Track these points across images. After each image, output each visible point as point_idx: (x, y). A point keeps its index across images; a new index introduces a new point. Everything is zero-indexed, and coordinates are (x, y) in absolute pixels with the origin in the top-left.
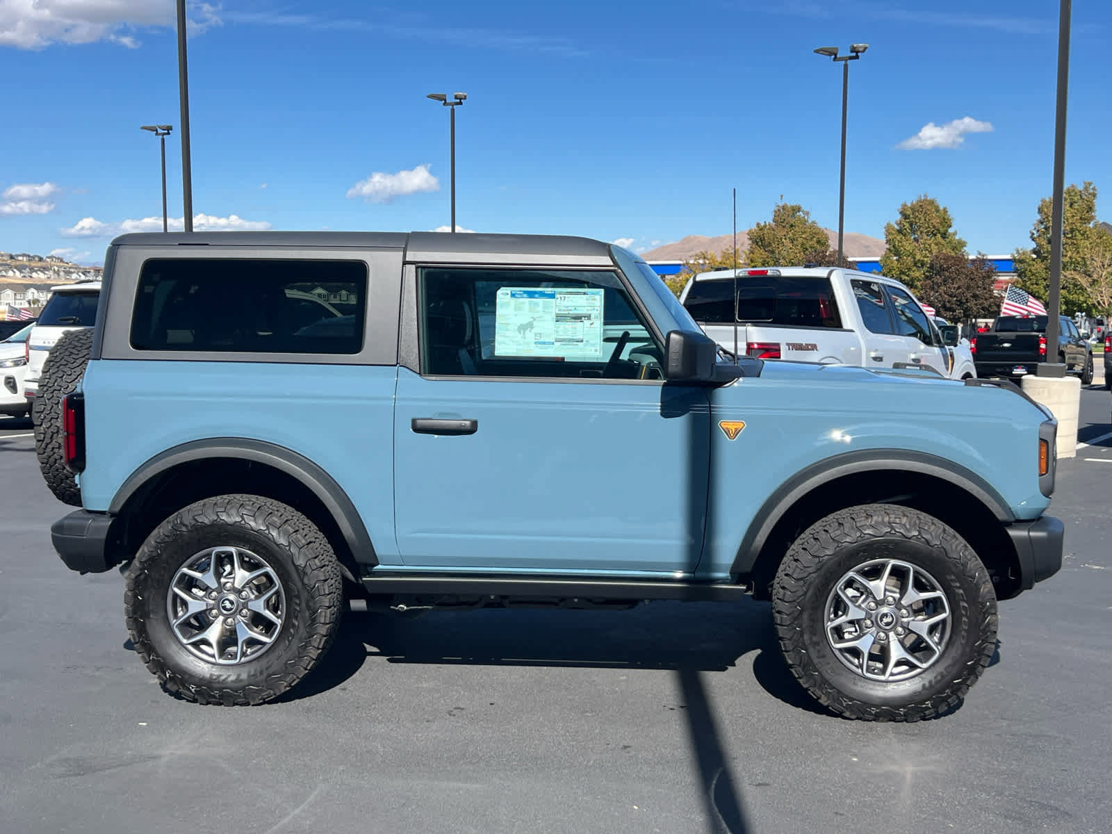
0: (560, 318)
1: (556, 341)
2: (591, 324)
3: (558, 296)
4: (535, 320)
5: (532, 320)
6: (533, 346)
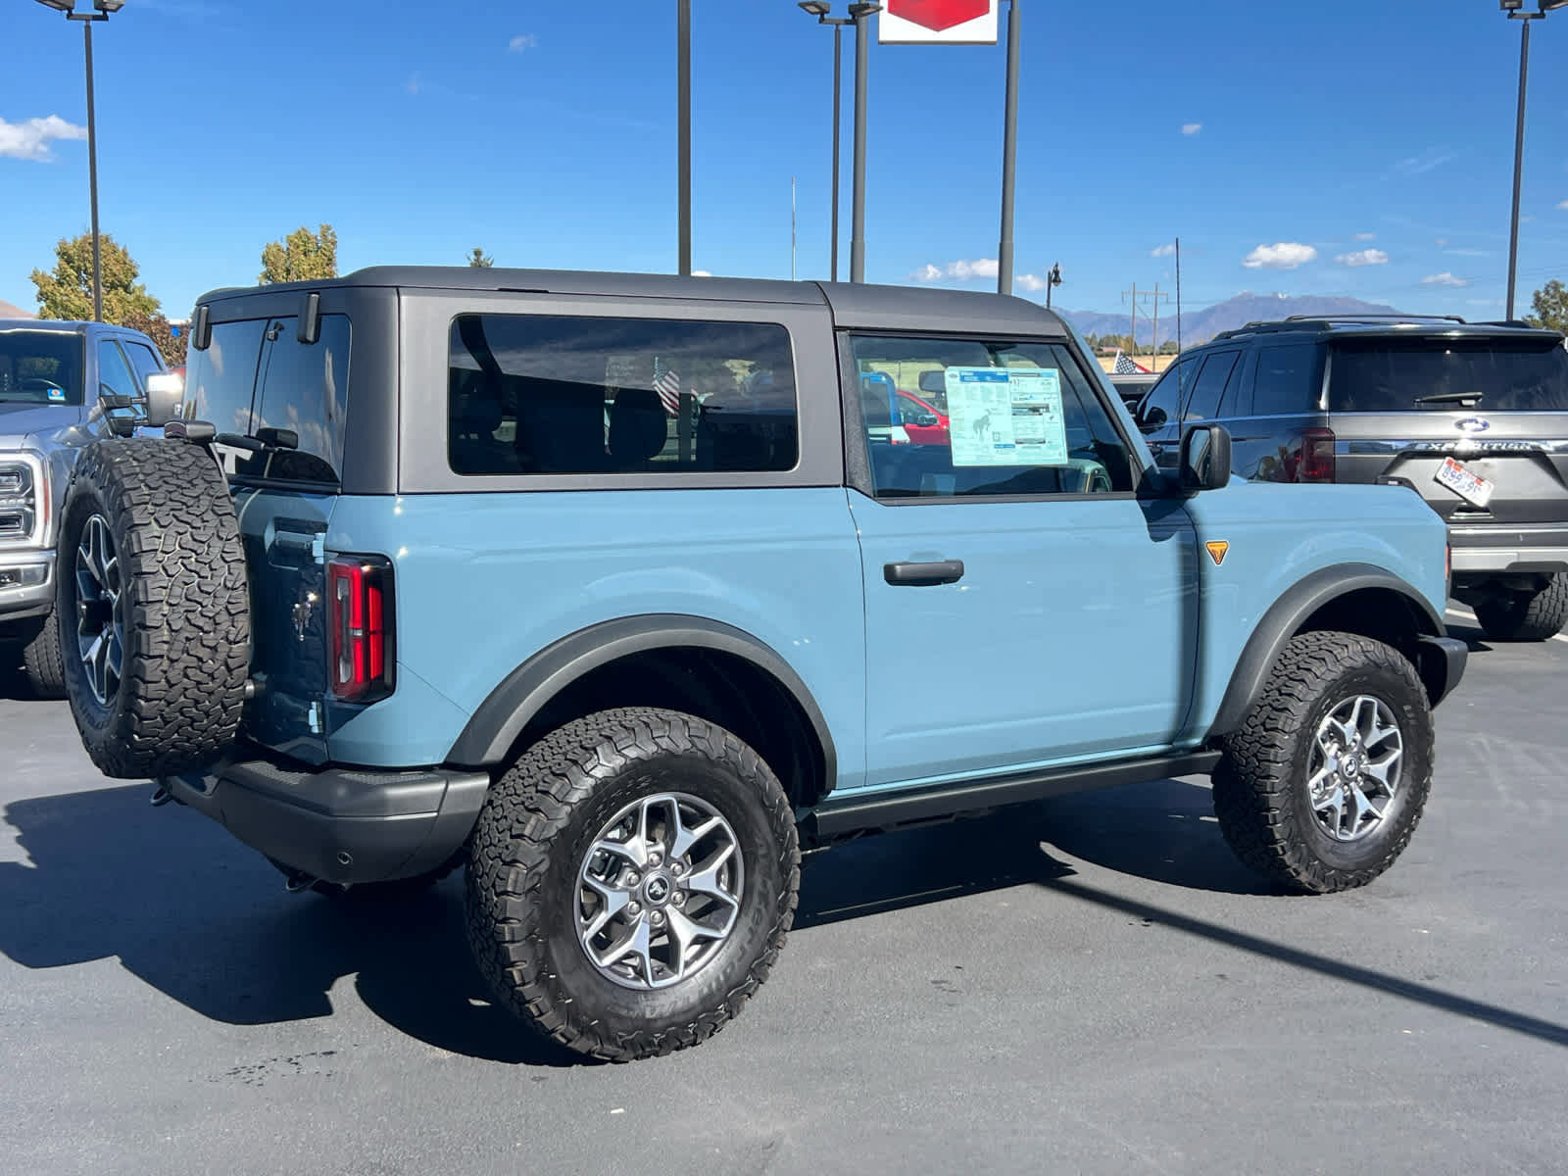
0: (1017, 410)
1: (1017, 443)
2: (1051, 418)
3: (1011, 379)
4: (990, 413)
5: (987, 413)
6: (993, 451)
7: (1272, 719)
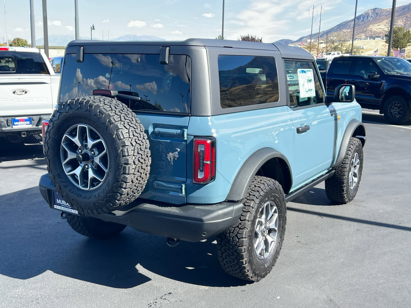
2: (312, 83)
3: (306, 72)
4: (304, 82)
7: (344, 161)
